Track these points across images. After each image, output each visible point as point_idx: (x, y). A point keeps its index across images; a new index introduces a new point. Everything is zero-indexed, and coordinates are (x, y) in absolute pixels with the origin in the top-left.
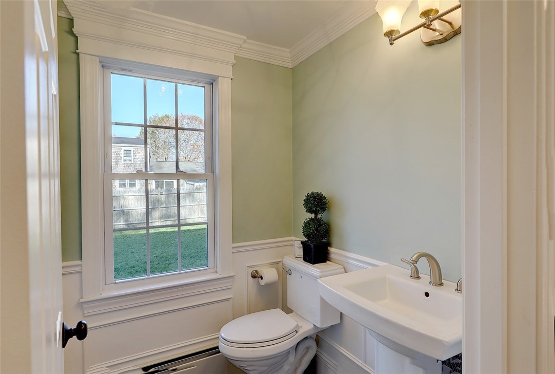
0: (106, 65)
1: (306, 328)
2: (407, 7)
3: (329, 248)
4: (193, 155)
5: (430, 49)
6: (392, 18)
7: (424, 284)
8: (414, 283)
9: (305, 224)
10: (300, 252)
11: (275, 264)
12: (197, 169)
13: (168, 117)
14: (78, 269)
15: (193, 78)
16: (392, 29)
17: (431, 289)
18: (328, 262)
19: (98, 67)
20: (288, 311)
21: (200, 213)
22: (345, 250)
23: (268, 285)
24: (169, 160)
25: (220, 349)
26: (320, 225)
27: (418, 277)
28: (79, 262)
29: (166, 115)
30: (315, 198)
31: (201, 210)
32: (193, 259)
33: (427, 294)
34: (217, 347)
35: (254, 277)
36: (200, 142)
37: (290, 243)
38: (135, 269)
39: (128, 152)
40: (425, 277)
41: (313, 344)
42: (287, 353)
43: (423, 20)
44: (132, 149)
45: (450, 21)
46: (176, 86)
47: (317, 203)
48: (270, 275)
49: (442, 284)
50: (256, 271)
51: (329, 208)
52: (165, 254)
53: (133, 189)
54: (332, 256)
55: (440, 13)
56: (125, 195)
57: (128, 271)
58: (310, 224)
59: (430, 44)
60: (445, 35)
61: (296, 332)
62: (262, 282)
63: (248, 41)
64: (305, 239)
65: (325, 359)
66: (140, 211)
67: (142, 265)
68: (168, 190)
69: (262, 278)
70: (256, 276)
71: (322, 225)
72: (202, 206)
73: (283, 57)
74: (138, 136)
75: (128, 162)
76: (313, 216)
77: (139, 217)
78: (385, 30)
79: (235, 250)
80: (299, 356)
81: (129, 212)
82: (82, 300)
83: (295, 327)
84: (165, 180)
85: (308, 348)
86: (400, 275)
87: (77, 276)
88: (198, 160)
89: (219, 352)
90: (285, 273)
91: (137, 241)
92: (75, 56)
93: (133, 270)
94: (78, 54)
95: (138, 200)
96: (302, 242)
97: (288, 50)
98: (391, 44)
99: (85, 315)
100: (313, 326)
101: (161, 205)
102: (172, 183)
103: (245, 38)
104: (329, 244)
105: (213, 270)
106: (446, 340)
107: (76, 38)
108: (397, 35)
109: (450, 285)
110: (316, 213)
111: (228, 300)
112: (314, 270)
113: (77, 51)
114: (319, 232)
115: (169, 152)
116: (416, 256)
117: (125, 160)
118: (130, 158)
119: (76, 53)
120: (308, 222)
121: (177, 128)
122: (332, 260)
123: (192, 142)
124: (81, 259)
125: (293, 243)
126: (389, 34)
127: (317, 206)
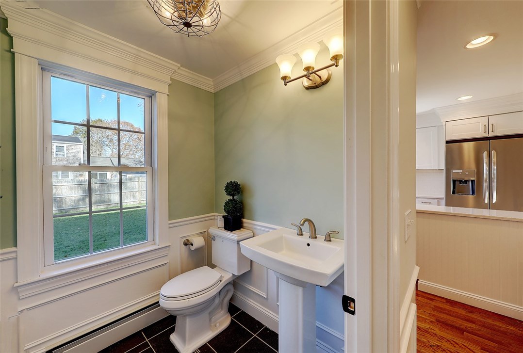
0: (45, 68)
1: (227, 277)
2: (295, 62)
3: (242, 219)
4: (125, 152)
5: (307, 91)
6: (286, 68)
7: (306, 238)
8: (299, 238)
9: (226, 204)
10: (221, 223)
11: (202, 234)
12: (129, 164)
13: (101, 121)
14: (13, 255)
15: (135, 90)
16: (286, 75)
17: (310, 241)
18: (242, 229)
19: (37, 69)
20: (213, 266)
21: (132, 198)
22: (253, 220)
23: (197, 250)
24: (102, 156)
25: (160, 303)
26: (236, 204)
27: (302, 235)
28: (14, 249)
29: (99, 120)
30: (233, 185)
31: (133, 195)
32: (127, 235)
33: (308, 245)
34: (158, 302)
35: (186, 244)
36: (131, 143)
37: (213, 217)
38: (70, 247)
39: (61, 148)
40: (306, 234)
41: (231, 287)
42: (214, 298)
43: (305, 73)
44: (65, 146)
45: (320, 75)
46: (118, 95)
47: (234, 189)
48: (198, 242)
49: (316, 237)
50: (187, 240)
51: (242, 192)
52: (100, 233)
53: (67, 179)
54: (245, 225)
55: (315, 70)
56: (58, 185)
57: (63, 250)
58: (229, 204)
59: (308, 88)
60: (317, 84)
61: (221, 281)
62: (193, 248)
63: (181, 68)
64: (225, 214)
65: (240, 296)
66: (73, 198)
67: (78, 244)
68: (101, 180)
69: (192, 245)
70: (187, 243)
71: (238, 204)
72: (135, 192)
73: (208, 84)
74: (70, 134)
75: (60, 156)
76: (231, 198)
77: (73, 203)
78: (282, 75)
79: (170, 226)
80: (221, 299)
81: (62, 200)
82: (16, 285)
83: (219, 279)
84: (98, 172)
85: (227, 291)
86: (290, 234)
87: (12, 262)
88: (130, 156)
89: (160, 306)
90: (209, 239)
91: (71, 224)
92: (9, 55)
93: (67, 249)
94: (13, 54)
95: (71, 189)
96: (223, 217)
97: (211, 80)
98: (286, 85)
99: (21, 298)
100: (232, 275)
101: (95, 192)
102: (105, 175)
103: (180, 66)
104: (242, 216)
105: (153, 243)
106: (328, 273)
107: (11, 38)
108: (289, 80)
109: (321, 237)
110: (233, 195)
111: (165, 264)
112: (233, 235)
113: (12, 50)
114: (236, 208)
115: (102, 150)
116: (302, 221)
117: (57, 155)
118: (63, 153)
119: (10, 51)
120: (228, 202)
121: (119, 130)
122: (244, 227)
123: (124, 142)
124: (16, 245)
125: (216, 217)
126: (284, 78)
127: (234, 191)
